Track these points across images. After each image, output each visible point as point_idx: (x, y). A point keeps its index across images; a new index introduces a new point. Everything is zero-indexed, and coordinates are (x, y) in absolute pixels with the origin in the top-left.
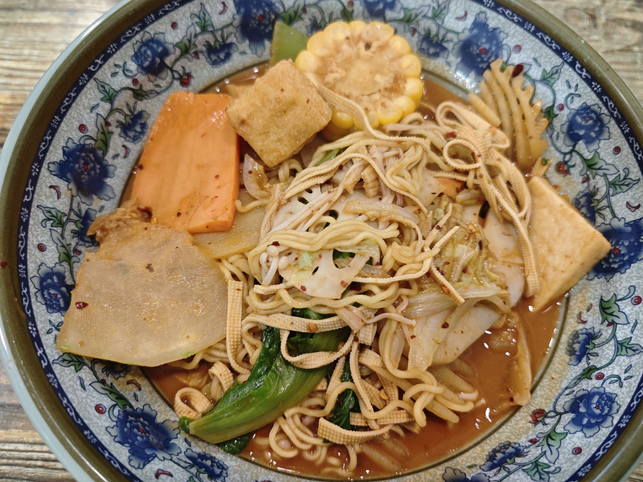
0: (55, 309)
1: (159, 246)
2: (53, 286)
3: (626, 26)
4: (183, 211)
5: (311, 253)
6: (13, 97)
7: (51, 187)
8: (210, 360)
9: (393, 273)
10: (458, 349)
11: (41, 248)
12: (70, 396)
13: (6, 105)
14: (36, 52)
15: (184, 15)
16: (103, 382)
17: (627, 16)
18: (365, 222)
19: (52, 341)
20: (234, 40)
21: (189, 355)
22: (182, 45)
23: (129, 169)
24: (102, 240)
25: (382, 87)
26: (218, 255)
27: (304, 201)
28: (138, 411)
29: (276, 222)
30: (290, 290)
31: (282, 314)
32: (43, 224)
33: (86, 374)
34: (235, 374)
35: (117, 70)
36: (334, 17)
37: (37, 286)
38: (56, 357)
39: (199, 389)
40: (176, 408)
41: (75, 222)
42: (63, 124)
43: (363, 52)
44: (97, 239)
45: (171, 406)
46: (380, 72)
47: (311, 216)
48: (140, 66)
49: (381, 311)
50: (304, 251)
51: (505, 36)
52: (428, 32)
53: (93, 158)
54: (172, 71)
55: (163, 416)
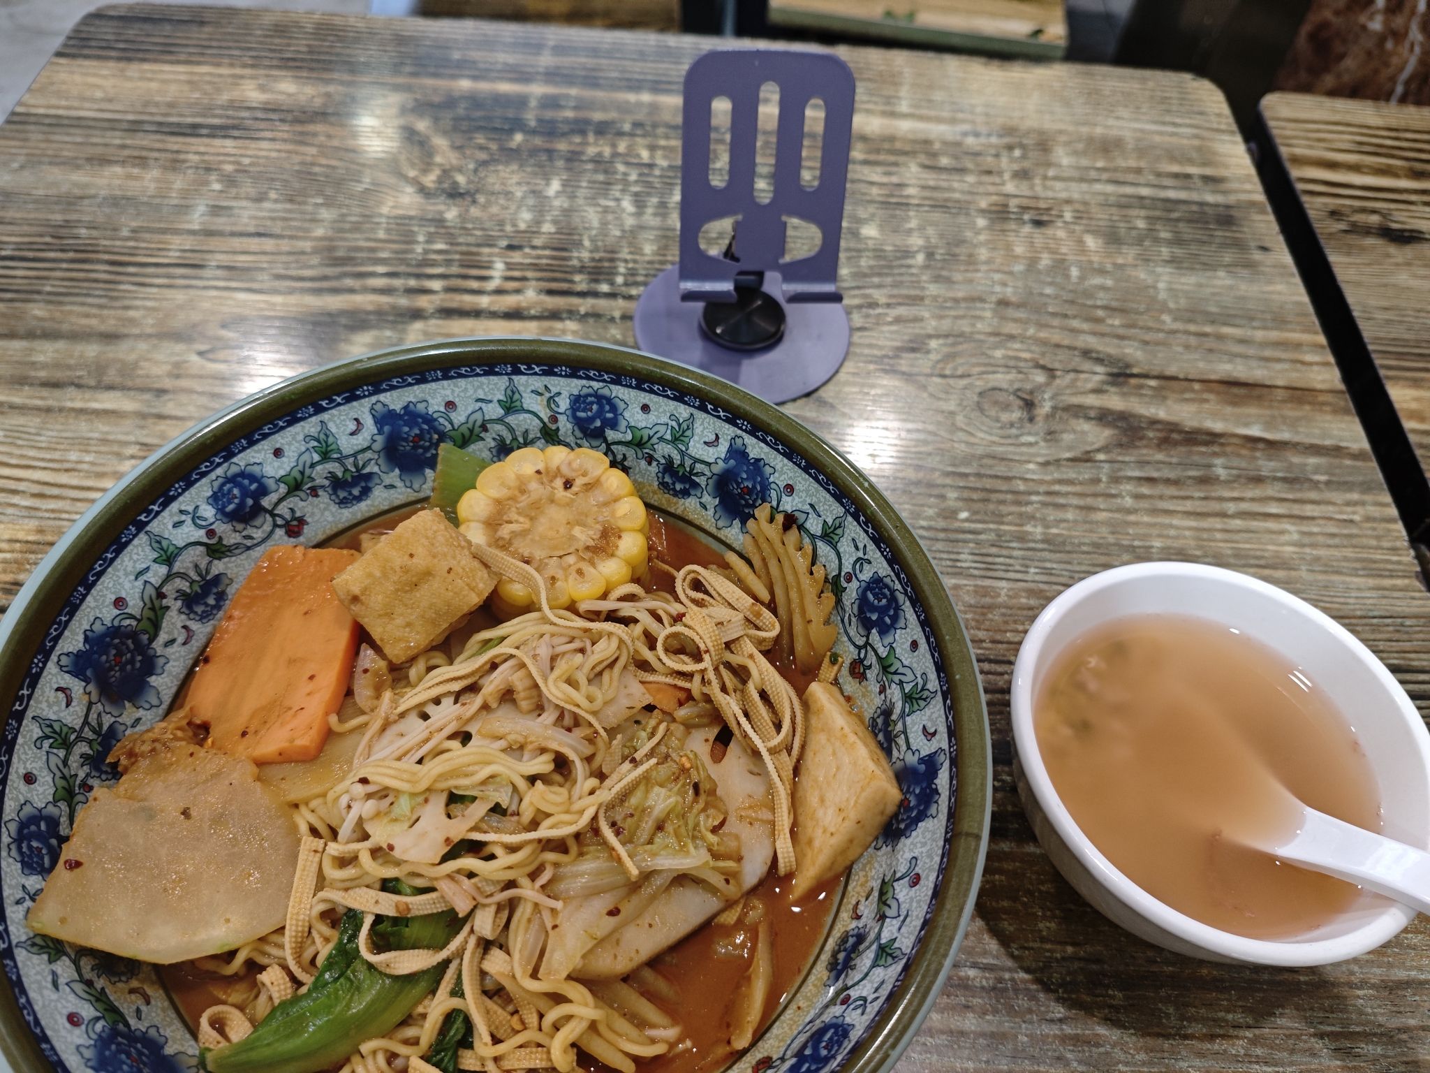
0: (35, 869)
1: (206, 781)
2: (39, 836)
3: (1088, 418)
4: (251, 730)
5: (413, 795)
6: (40, 531)
7: (58, 689)
8: (263, 960)
9: (534, 825)
10: (637, 951)
11: (29, 779)
12: (32, 995)
13: (27, 542)
14: (88, 458)
15: (294, 438)
16: (89, 983)
17: (1091, 400)
18: (503, 751)
19: (21, 915)
20: (376, 469)
21: (226, 949)
22: (289, 479)
23: (190, 662)
24: (126, 770)
25: (580, 545)
26: (293, 797)
27: (425, 717)
28: (138, 1033)
29: (376, 748)
30: (376, 852)
31: (365, 889)
32: (38, 744)
33: (64, 969)
34: (298, 983)
35: (183, 517)
36: (531, 436)
37: (13, 834)
38: (23, 938)
39: (241, 1008)
40: (200, 1037)
41: (90, 742)
42: (89, 598)
43: (561, 493)
44: (120, 769)
45: (194, 1034)
46: (583, 524)
47: (427, 740)
48: (221, 511)
49: (511, 884)
50: (403, 792)
51: (771, 470)
52: (670, 461)
53: (132, 646)
54: (273, 515)
55: (176, 1046)
